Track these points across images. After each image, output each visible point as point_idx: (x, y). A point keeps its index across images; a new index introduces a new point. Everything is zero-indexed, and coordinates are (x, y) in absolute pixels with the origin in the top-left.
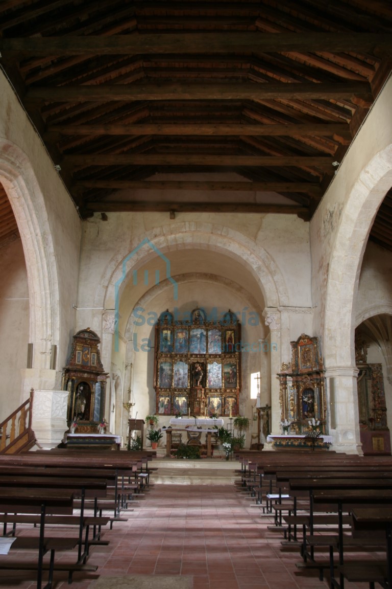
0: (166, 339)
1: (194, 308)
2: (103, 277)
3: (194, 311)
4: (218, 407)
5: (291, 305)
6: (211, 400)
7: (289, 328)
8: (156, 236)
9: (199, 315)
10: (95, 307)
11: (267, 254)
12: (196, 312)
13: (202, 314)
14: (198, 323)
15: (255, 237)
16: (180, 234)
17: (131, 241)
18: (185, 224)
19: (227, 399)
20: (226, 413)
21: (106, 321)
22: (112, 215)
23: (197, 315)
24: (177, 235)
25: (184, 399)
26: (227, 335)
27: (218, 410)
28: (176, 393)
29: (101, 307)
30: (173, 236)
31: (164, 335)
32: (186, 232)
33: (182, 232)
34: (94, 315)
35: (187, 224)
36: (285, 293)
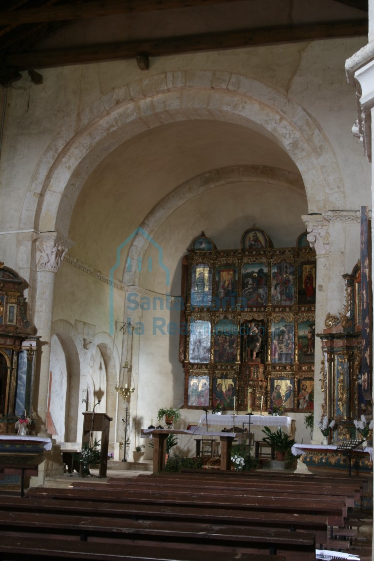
1: (248, 227)
2: (34, 178)
3: (247, 232)
4: (288, 396)
5: (348, 208)
6: (276, 384)
7: (343, 250)
8: (118, 102)
9: (257, 240)
10: (22, 229)
12: (251, 235)
14: (254, 253)
16: (160, 96)
17: (78, 115)
18: (166, 77)
19: (304, 382)
20: (300, 407)
22: (50, 74)
23: (252, 239)
24: (155, 98)
25: (230, 382)
26: (304, 273)
27: (288, 401)
28: (217, 372)
29: (31, 228)
30: (148, 100)
31: (197, 275)
32: (168, 90)
33: (163, 92)
34: (19, 243)
35: (170, 75)
36: (338, 187)
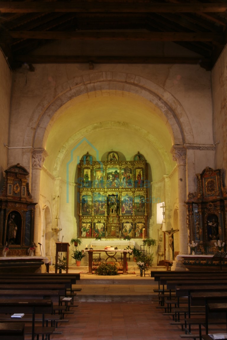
0: (87, 176)
1: (109, 151)
2: (31, 120)
3: (110, 153)
4: (130, 231)
5: (195, 143)
6: (124, 225)
7: (194, 162)
8: (77, 84)
9: (114, 157)
10: (25, 146)
11: (174, 99)
12: (111, 154)
13: (116, 155)
14: (113, 163)
15: (164, 85)
16: (99, 83)
17: (55, 89)
18: (102, 74)
19: (138, 224)
20: (136, 236)
21: (34, 158)
22: (39, 67)
23: (112, 156)
24: (96, 84)
25: (102, 224)
27: (130, 233)
28: (95, 220)
29: (30, 146)
30: (92, 85)
31: (85, 173)
32: (103, 81)
33: (100, 82)
34: (23, 153)
35: (104, 73)
